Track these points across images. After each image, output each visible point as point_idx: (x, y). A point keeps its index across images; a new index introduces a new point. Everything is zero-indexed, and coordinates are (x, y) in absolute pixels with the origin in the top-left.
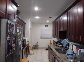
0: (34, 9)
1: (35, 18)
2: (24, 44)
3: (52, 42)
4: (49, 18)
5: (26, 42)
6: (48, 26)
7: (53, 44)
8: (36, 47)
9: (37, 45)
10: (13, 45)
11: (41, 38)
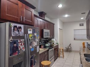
0: (58, 6)
1: (64, 16)
2: (51, 45)
3: (86, 45)
4: (82, 14)
5: (53, 43)
6: (83, 24)
7: (86, 47)
8: (69, 50)
9: (70, 47)
10: (21, 47)
11: (74, 39)
